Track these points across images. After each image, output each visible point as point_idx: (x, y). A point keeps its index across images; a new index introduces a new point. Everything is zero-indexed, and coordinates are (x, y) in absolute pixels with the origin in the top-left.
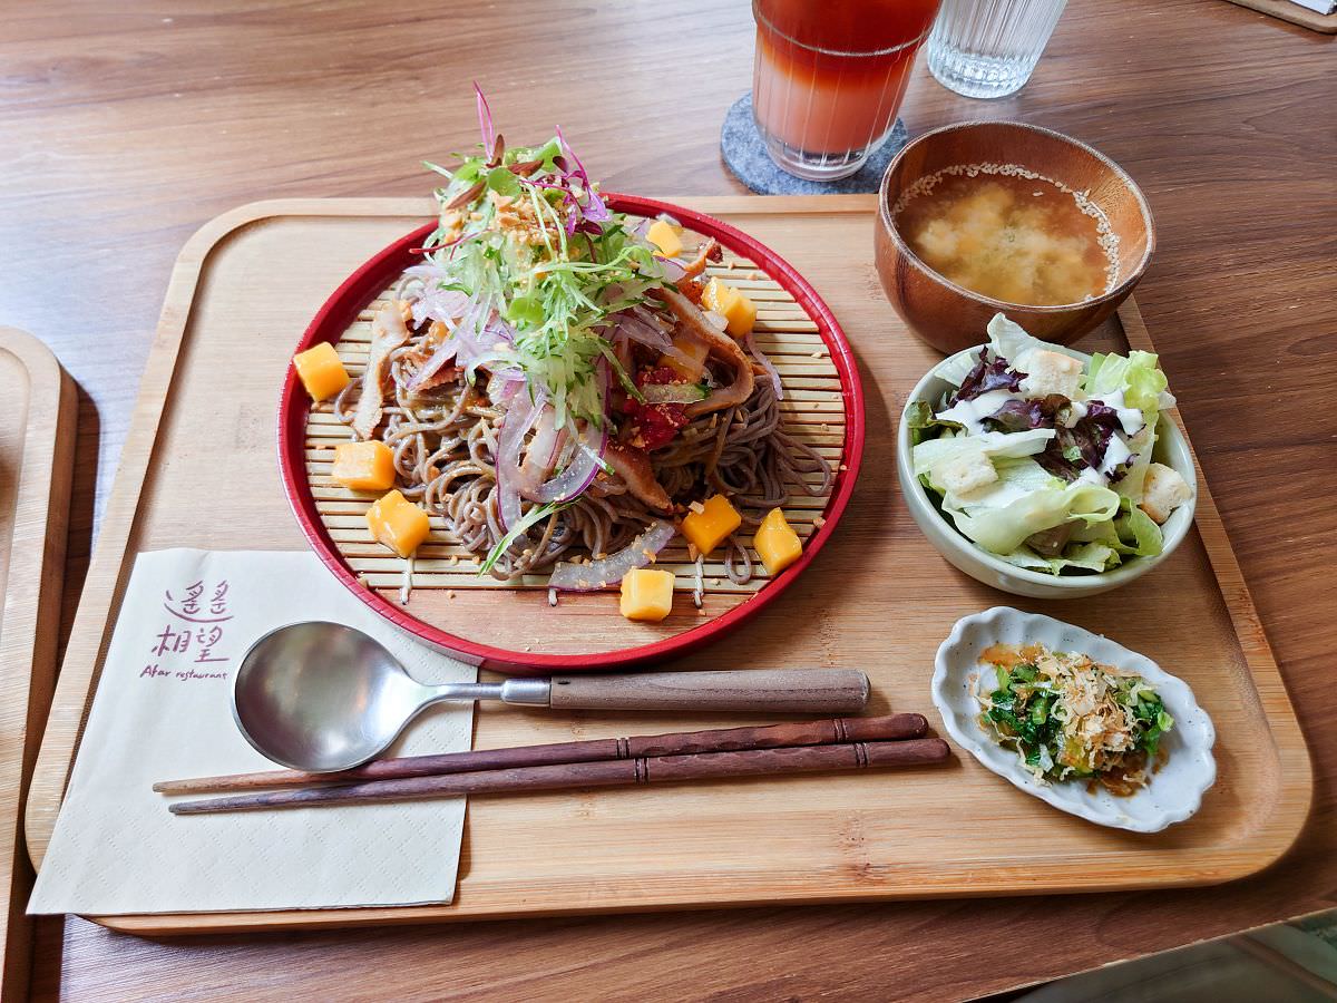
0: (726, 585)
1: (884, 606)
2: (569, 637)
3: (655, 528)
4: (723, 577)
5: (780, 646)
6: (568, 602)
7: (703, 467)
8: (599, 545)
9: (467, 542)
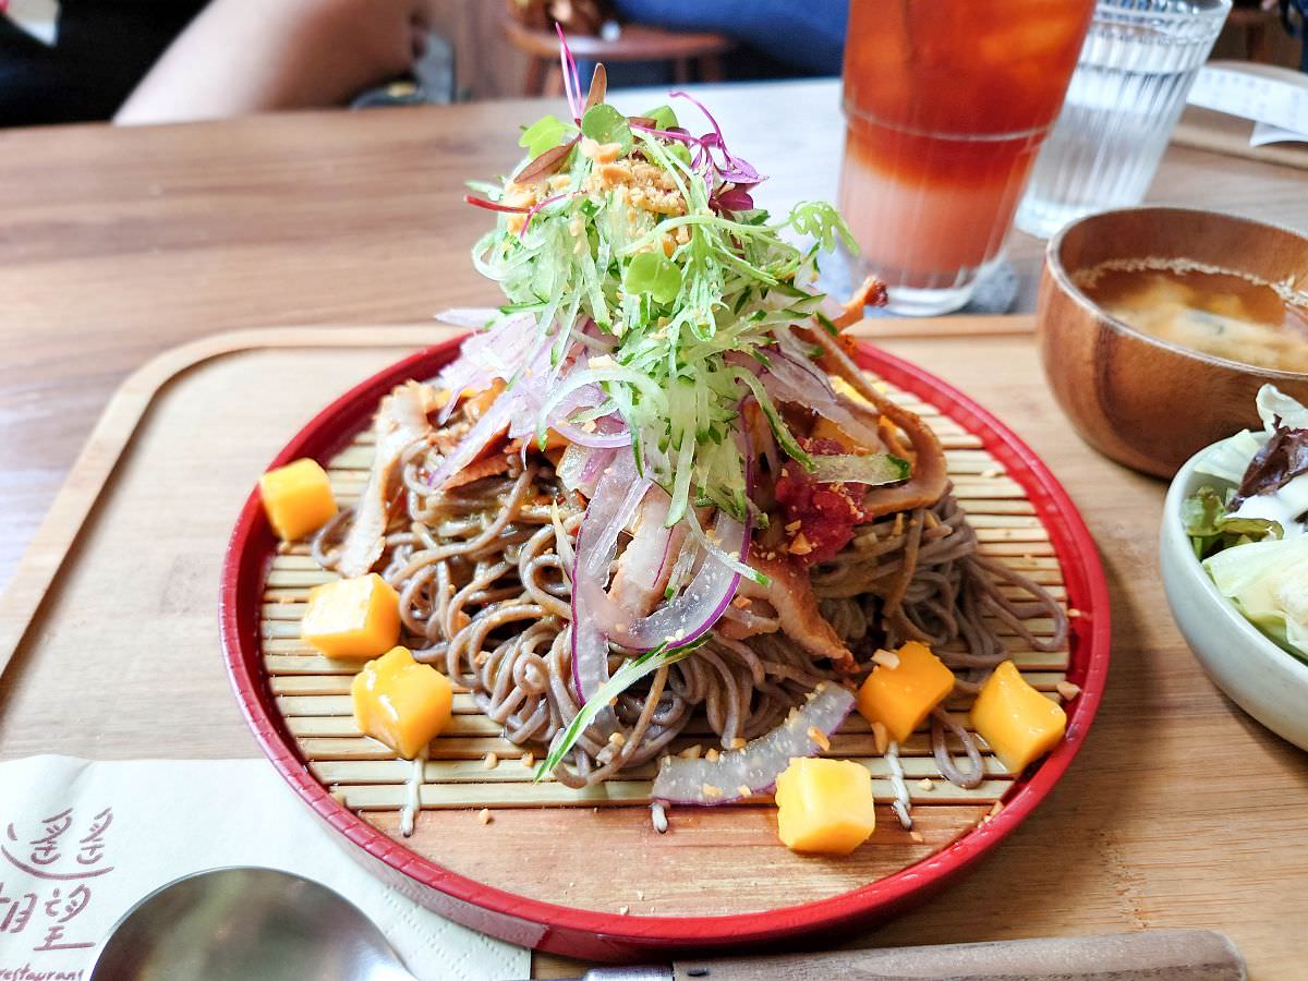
0: (946, 791)
1: (1197, 824)
2: (696, 886)
3: (823, 693)
4: (938, 778)
5: (1048, 898)
6: (685, 826)
7: (880, 603)
8: (733, 724)
9: (512, 730)
